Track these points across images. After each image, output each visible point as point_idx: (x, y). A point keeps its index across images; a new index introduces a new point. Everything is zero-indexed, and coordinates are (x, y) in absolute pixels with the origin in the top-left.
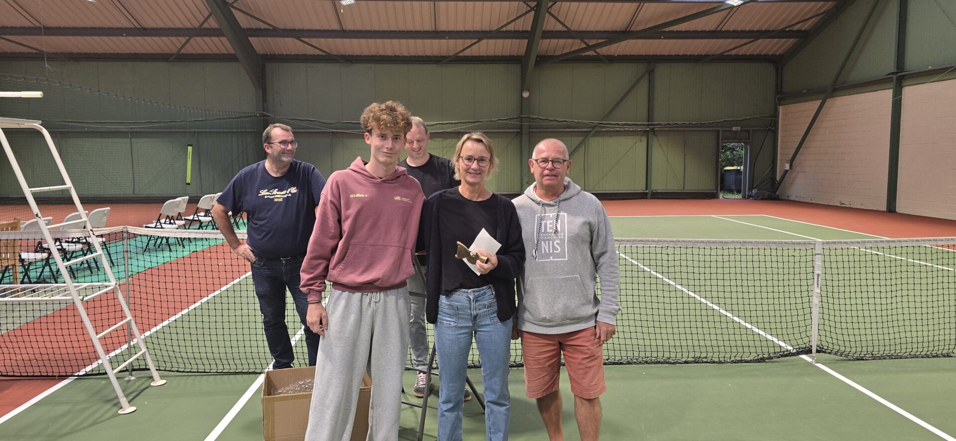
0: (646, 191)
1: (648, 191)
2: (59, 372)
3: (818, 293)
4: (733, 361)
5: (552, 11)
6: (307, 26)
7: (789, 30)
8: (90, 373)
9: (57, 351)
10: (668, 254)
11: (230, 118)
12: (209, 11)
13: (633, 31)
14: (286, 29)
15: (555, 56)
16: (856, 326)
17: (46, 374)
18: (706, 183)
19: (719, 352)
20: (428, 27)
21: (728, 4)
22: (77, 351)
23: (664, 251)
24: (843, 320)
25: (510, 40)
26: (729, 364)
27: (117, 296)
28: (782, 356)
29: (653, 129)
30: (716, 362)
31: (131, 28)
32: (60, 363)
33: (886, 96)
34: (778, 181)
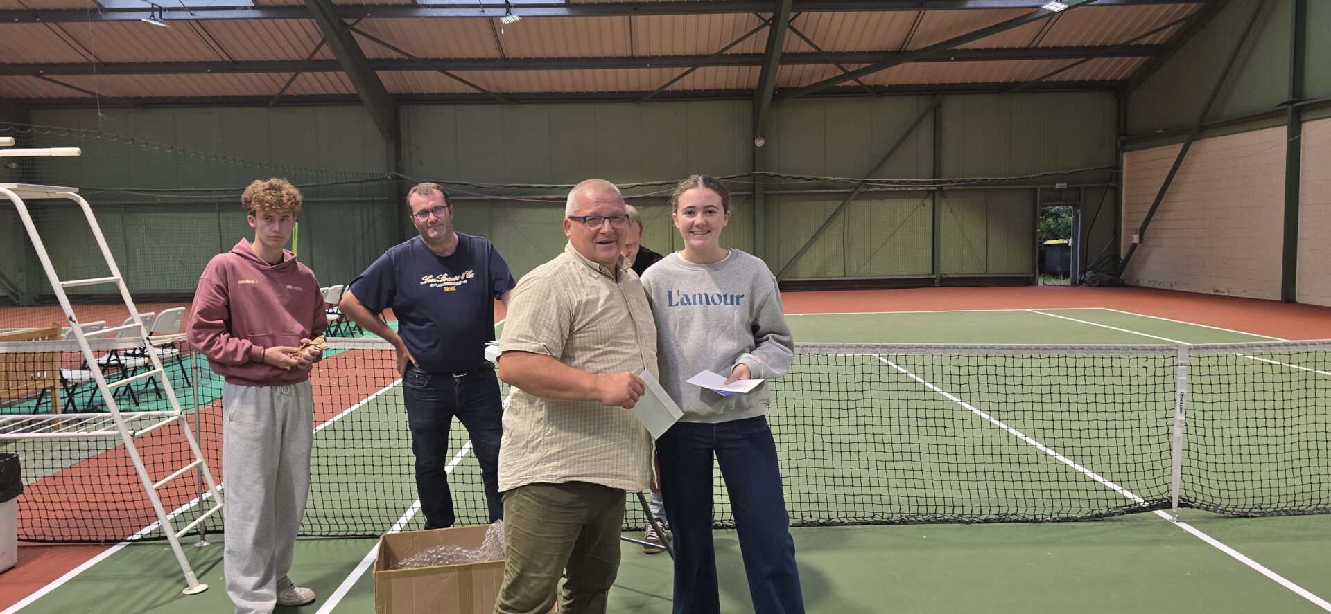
0: (932, 276)
1: (935, 276)
2: (106, 536)
3: (1181, 421)
4: (1055, 518)
5: (796, 24)
6: (456, 54)
7: (1134, 45)
8: (148, 537)
9: (102, 506)
10: (959, 366)
11: (350, 182)
12: (321, 36)
13: (910, 51)
14: (427, 59)
15: (801, 87)
16: (1237, 468)
17: (87, 538)
18: (1018, 263)
19: (1035, 507)
20: (621, 51)
21: (1046, 10)
22: (130, 505)
23: (954, 362)
24: (1219, 459)
25: (737, 67)
26: (1048, 523)
27: (183, 429)
28: (1128, 512)
29: (941, 187)
30: (1030, 521)
31: (218, 62)
32: (107, 523)
33: (1278, 135)
34: (1123, 259)
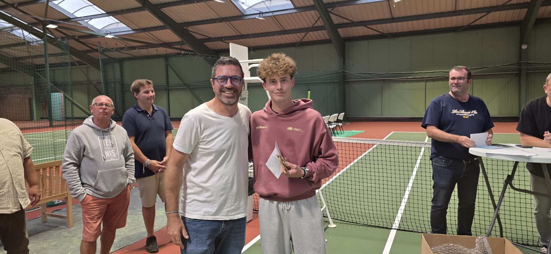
6: (371, 18)
12: (318, 17)
14: (359, 22)
25: (513, 11)
31: (279, 31)
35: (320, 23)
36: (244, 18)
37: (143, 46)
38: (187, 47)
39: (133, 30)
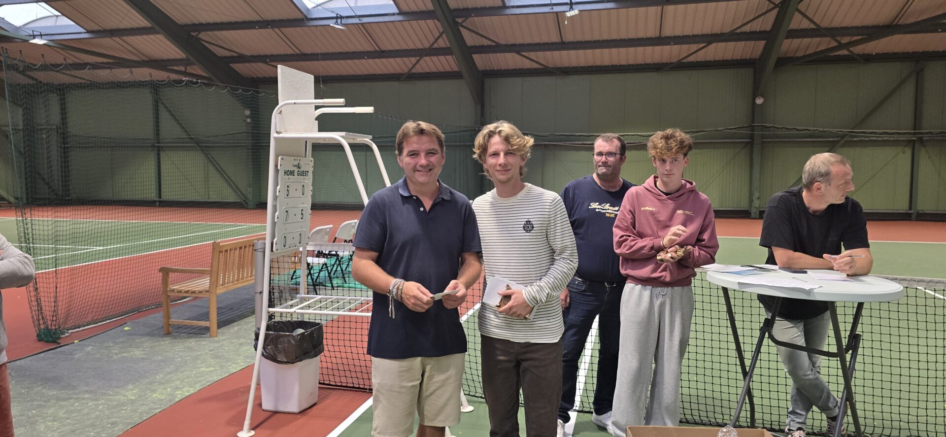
0: (909, 212)
1: (912, 212)
6: (528, 40)
11: (452, 133)
12: (440, 31)
13: (900, 25)
14: (508, 45)
20: (652, 33)
25: (744, 42)
29: (922, 137)
31: (371, 51)
35: (443, 43)
36: (308, 24)
37: (108, 63)
38: (197, 70)
39: (88, 32)
